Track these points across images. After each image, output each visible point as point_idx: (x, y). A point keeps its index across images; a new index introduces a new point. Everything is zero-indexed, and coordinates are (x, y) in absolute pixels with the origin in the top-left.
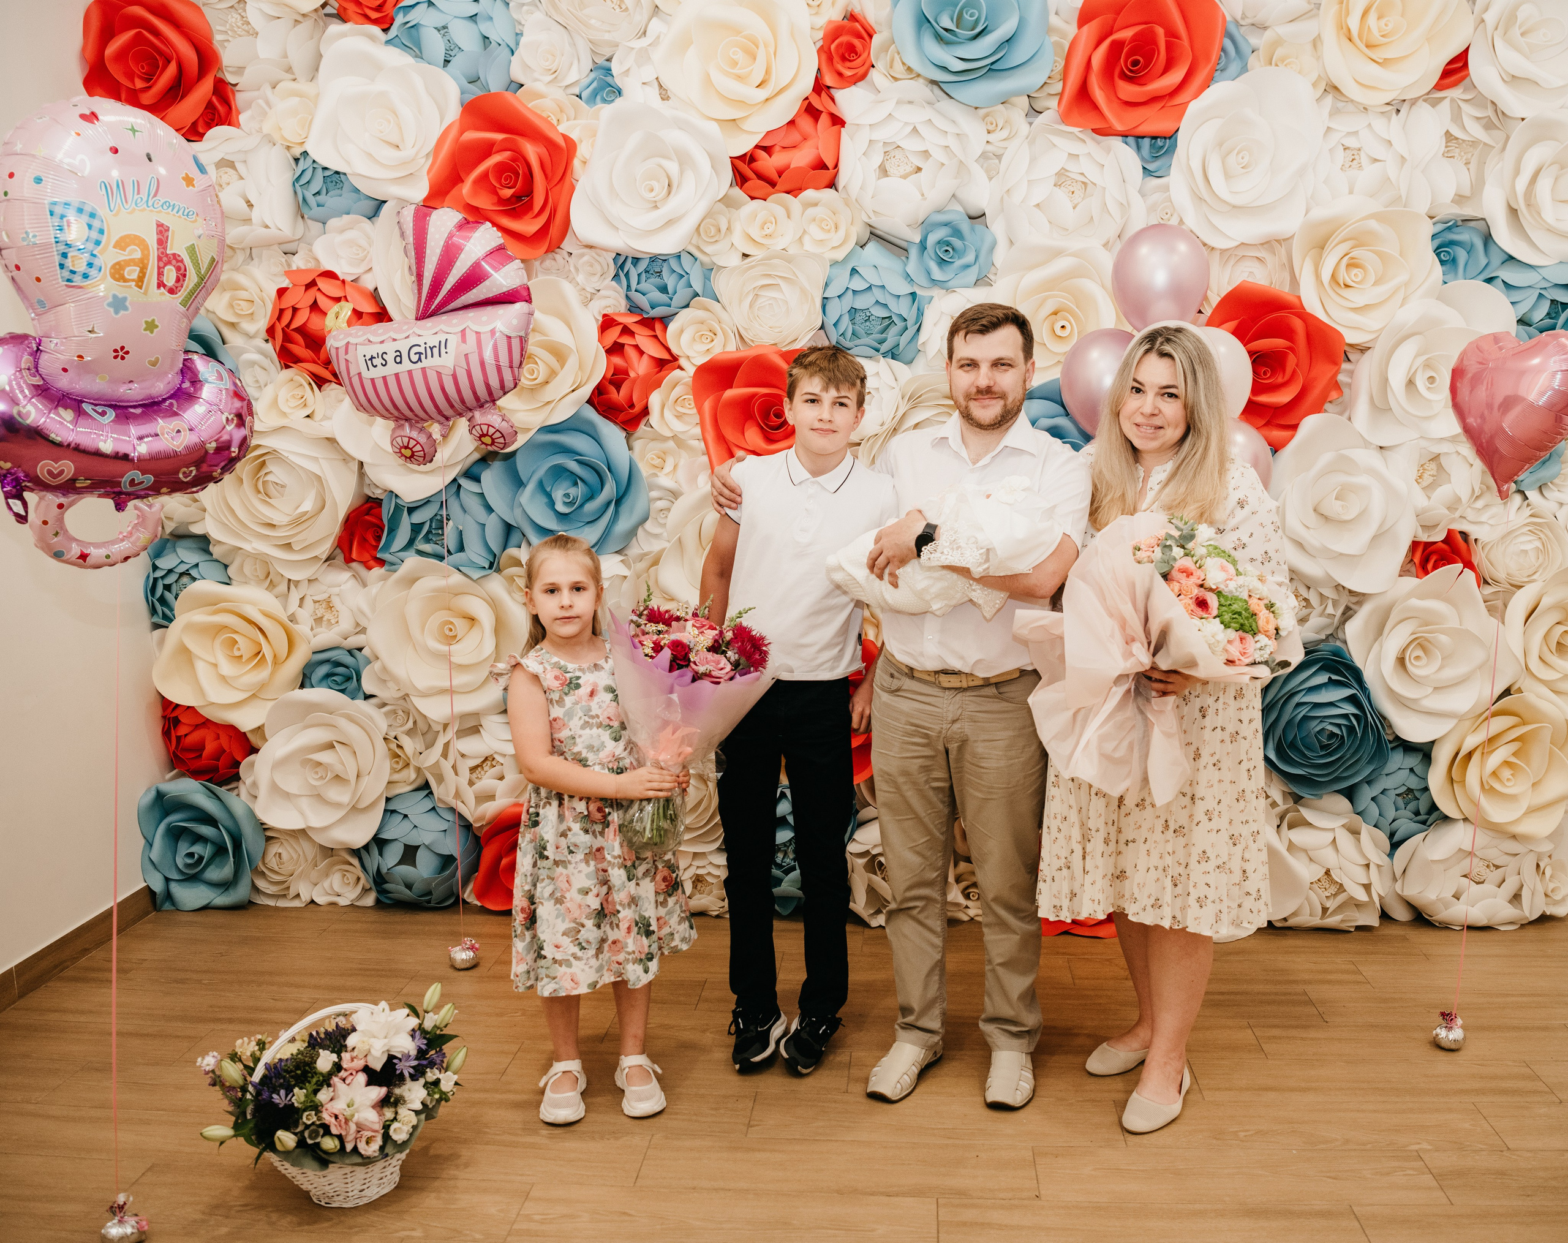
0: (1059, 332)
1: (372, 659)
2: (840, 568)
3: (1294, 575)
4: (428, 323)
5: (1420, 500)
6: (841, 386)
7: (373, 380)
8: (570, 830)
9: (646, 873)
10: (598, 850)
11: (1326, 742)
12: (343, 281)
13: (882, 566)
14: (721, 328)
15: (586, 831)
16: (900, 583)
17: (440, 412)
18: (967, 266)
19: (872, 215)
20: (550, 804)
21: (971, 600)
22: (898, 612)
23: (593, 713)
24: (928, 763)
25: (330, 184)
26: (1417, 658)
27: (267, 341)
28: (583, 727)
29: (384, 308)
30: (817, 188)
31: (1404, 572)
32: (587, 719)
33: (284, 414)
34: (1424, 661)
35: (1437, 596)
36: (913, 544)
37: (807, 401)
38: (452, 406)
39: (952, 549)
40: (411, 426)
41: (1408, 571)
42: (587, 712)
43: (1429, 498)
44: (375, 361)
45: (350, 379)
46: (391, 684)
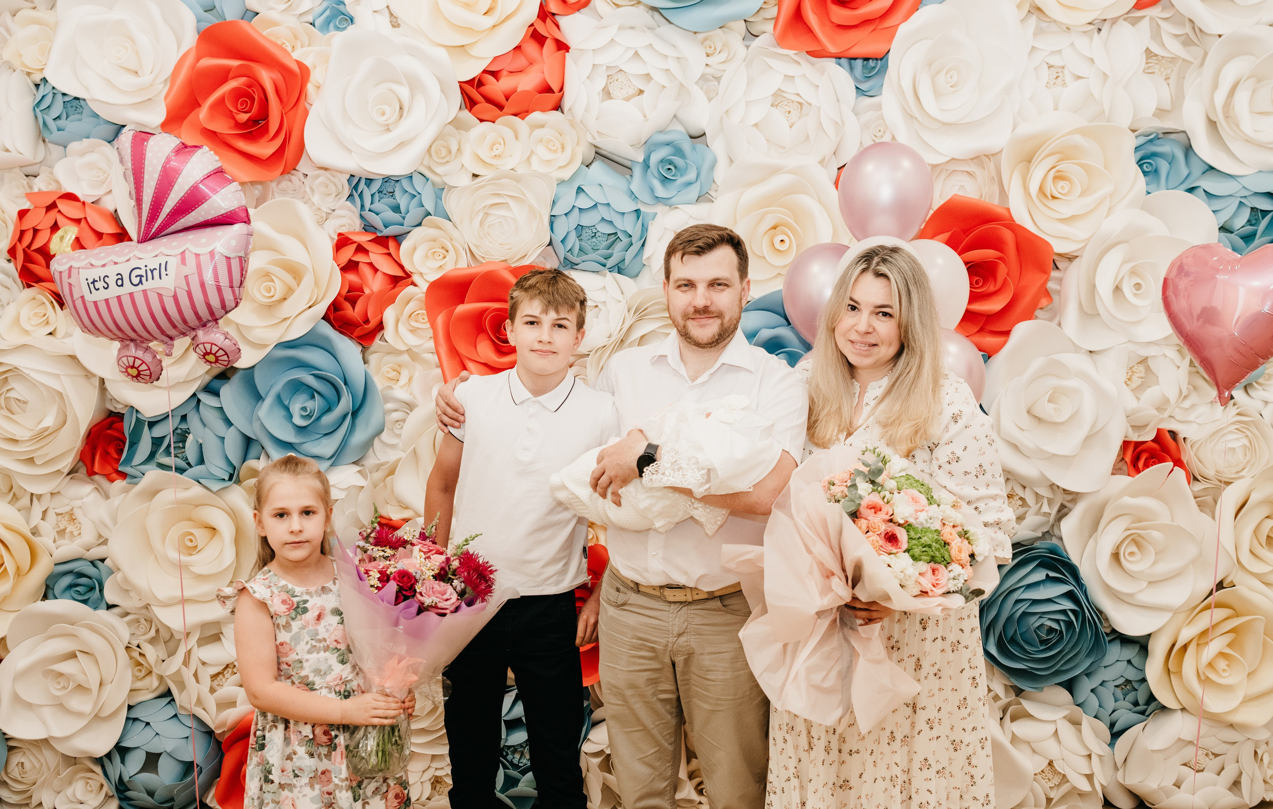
0: (778, 245)
1: (114, 570)
2: (564, 487)
3: (1009, 476)
4: (149, 246)
5: (1131, 402)
6: (560, 308)
7: (95, 303)
8: (295, 753)
9: (376, 791)
10: (323, 773)
11: (1044, 636)
12: (84, 203)
13: (605, 485)
14: (453, 246)
15: (312, 755)
16: (623, 501)
17: (163, 332)
18: (689, 184)
19: (596, 136)
20: (276, 727)
21: (692, 518)
22: (622, 529)
23: (320, 637)
24: (654, 675)
25: (70, 109)
26: (1132, 554)
27: (9, 261)
28: (309, 652)
29: (123, 229)
30: (543, 111)
31: (1116, 471)
32: (314, 643)
33: (27, 332)
34: (1138, 556)
35: (1148, 493)
36: (635, 464)
37: (527, 323)
38: (174, 326)
39: (674, 470)
40: (137, 346)
41: (1120, 469)
42: (314, 636)
43: (1138, 399)
44: (97, 285)
45: (74, 302)
46: (132, 594)
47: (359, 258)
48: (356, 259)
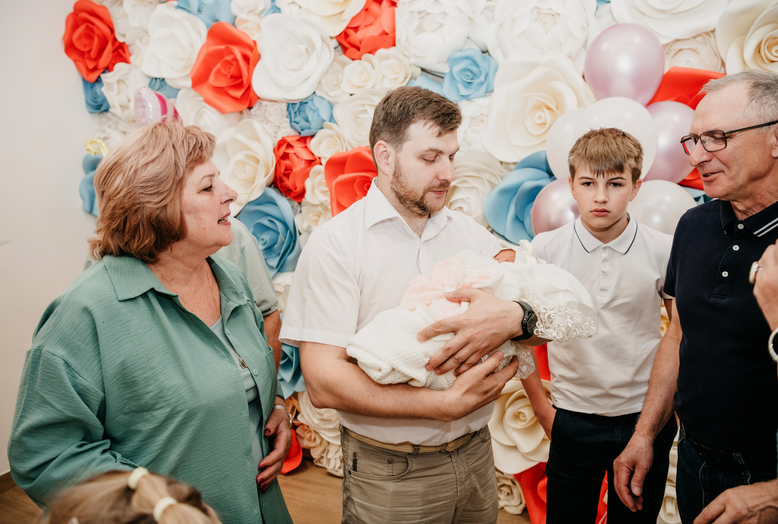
18: (482, 84)
25: (162, 86)
30: (385, 48)
47: (290, 151)
48: (287, 151)
